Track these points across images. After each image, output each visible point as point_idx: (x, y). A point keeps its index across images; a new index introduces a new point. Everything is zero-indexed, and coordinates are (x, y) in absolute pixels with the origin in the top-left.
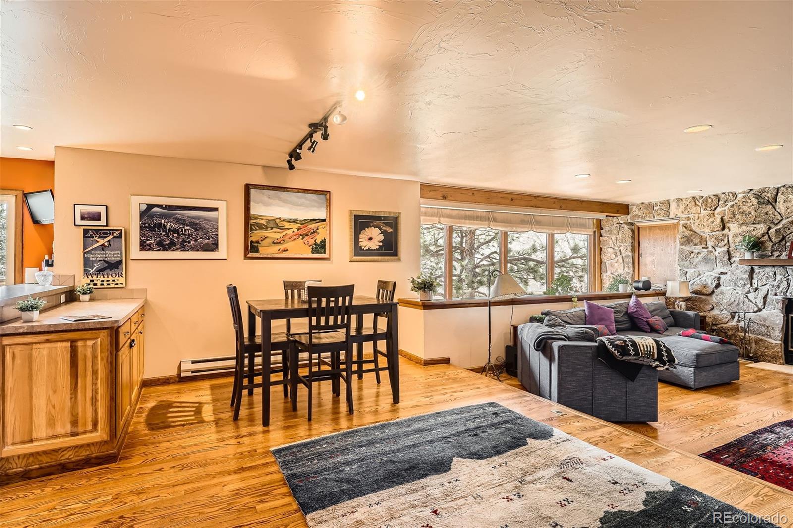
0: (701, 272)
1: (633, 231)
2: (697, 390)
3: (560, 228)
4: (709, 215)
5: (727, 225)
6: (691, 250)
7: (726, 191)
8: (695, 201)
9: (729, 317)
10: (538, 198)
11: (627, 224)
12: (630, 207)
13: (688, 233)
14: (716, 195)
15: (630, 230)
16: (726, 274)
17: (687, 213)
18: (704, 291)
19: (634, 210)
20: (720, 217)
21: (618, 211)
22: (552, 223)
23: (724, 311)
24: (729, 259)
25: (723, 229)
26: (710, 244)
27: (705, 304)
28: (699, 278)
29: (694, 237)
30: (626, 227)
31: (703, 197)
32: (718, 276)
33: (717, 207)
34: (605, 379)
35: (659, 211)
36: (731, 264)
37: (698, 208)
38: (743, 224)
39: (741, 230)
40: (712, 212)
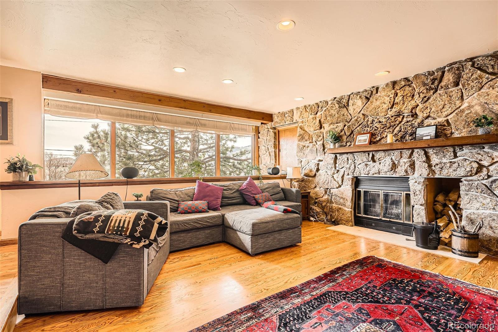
0: (309, 161)
1: (275, 133)
2: (255, 255)
3: (224, 130)
4: (313, 118)
5: (323, 125)
6: (304, 145)
7: (322, 100)
8: (306, 109)
9: (324, 192)
10: (187, 102)
11: (271, 128)
12: (273, 116)
13: (302, 132)
14: (317, 104)
15: (273, 133)
16: (322, 161)
17: (301, 118)
18: (310, 174)
19: (275, 118)
20: (319, 119)
21: (263, 118)
22: (216, 126)
23: (321, 189)
24: (324, 150)
25: (321, 128)
26: (314, 139)
27: (312, 184)
28: (308, 164)
29: (305, 135)
30: (271, 130)
31: (310, 105)
32: (318, 162)
33: (317, 112)
34: (77, 261)
35: (288, 118)
36: (325, 153)
37: (308, 113)
38: (331, 123)
39: (330, 128)
40: (315, 116)
